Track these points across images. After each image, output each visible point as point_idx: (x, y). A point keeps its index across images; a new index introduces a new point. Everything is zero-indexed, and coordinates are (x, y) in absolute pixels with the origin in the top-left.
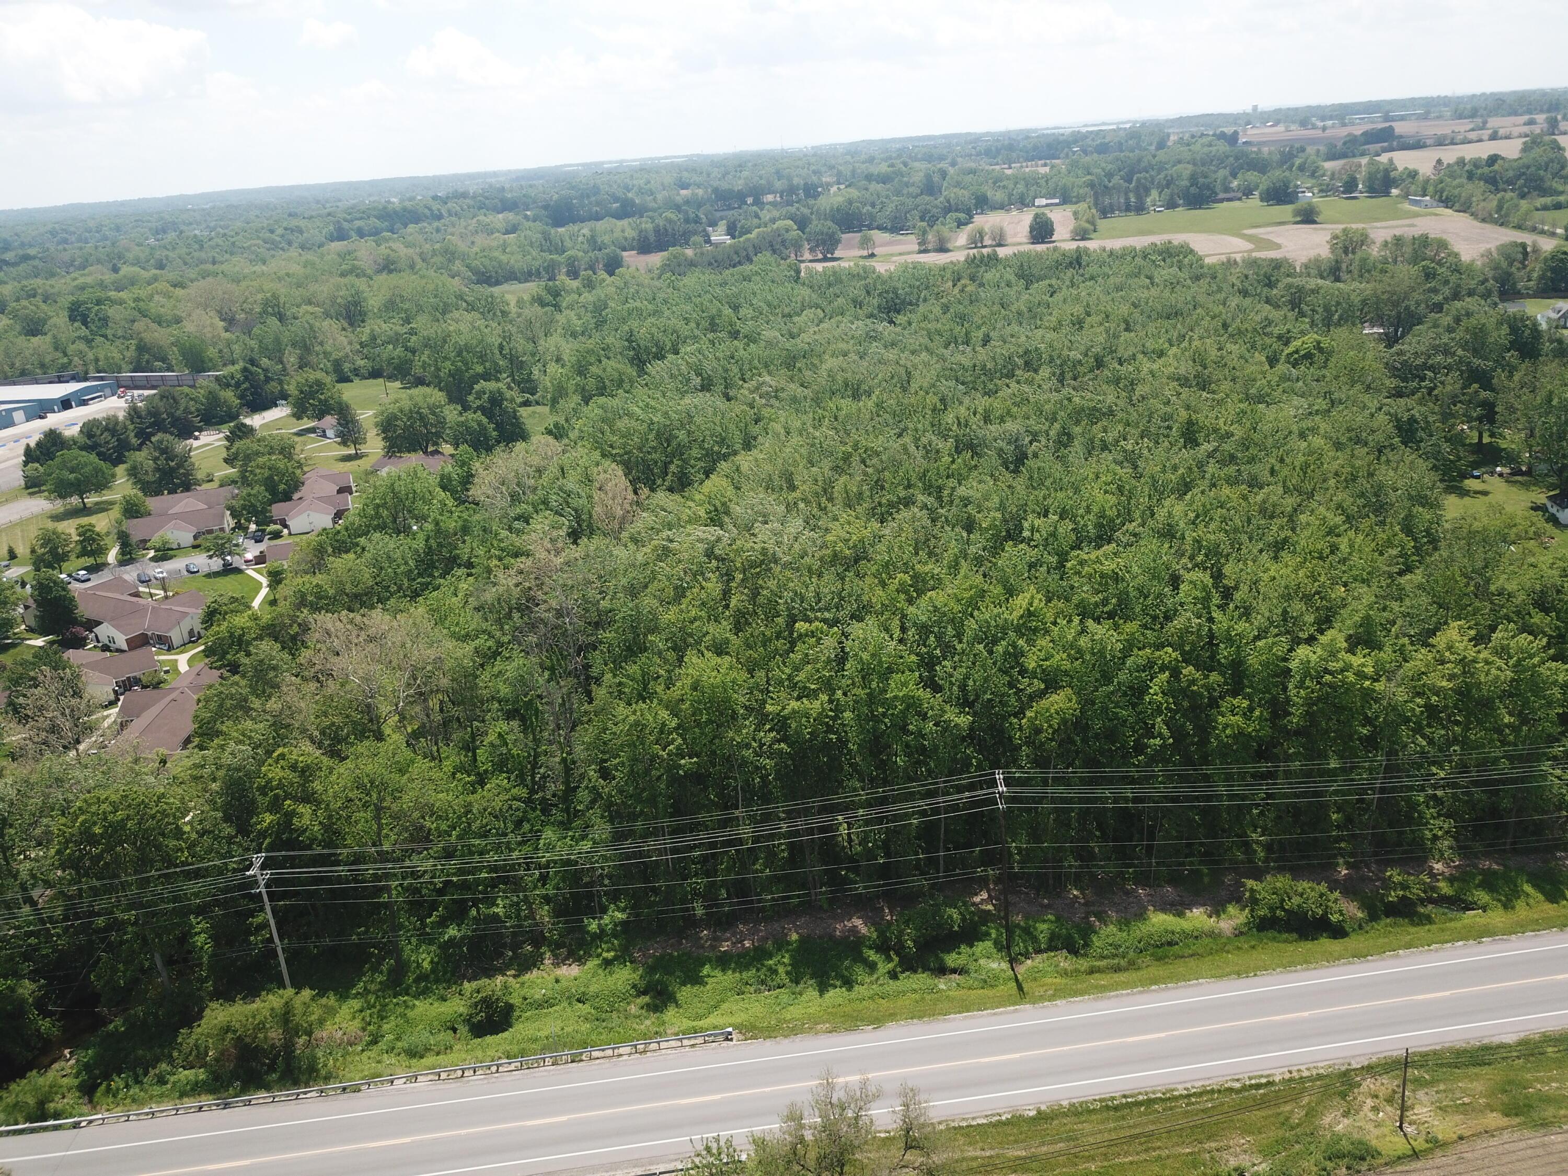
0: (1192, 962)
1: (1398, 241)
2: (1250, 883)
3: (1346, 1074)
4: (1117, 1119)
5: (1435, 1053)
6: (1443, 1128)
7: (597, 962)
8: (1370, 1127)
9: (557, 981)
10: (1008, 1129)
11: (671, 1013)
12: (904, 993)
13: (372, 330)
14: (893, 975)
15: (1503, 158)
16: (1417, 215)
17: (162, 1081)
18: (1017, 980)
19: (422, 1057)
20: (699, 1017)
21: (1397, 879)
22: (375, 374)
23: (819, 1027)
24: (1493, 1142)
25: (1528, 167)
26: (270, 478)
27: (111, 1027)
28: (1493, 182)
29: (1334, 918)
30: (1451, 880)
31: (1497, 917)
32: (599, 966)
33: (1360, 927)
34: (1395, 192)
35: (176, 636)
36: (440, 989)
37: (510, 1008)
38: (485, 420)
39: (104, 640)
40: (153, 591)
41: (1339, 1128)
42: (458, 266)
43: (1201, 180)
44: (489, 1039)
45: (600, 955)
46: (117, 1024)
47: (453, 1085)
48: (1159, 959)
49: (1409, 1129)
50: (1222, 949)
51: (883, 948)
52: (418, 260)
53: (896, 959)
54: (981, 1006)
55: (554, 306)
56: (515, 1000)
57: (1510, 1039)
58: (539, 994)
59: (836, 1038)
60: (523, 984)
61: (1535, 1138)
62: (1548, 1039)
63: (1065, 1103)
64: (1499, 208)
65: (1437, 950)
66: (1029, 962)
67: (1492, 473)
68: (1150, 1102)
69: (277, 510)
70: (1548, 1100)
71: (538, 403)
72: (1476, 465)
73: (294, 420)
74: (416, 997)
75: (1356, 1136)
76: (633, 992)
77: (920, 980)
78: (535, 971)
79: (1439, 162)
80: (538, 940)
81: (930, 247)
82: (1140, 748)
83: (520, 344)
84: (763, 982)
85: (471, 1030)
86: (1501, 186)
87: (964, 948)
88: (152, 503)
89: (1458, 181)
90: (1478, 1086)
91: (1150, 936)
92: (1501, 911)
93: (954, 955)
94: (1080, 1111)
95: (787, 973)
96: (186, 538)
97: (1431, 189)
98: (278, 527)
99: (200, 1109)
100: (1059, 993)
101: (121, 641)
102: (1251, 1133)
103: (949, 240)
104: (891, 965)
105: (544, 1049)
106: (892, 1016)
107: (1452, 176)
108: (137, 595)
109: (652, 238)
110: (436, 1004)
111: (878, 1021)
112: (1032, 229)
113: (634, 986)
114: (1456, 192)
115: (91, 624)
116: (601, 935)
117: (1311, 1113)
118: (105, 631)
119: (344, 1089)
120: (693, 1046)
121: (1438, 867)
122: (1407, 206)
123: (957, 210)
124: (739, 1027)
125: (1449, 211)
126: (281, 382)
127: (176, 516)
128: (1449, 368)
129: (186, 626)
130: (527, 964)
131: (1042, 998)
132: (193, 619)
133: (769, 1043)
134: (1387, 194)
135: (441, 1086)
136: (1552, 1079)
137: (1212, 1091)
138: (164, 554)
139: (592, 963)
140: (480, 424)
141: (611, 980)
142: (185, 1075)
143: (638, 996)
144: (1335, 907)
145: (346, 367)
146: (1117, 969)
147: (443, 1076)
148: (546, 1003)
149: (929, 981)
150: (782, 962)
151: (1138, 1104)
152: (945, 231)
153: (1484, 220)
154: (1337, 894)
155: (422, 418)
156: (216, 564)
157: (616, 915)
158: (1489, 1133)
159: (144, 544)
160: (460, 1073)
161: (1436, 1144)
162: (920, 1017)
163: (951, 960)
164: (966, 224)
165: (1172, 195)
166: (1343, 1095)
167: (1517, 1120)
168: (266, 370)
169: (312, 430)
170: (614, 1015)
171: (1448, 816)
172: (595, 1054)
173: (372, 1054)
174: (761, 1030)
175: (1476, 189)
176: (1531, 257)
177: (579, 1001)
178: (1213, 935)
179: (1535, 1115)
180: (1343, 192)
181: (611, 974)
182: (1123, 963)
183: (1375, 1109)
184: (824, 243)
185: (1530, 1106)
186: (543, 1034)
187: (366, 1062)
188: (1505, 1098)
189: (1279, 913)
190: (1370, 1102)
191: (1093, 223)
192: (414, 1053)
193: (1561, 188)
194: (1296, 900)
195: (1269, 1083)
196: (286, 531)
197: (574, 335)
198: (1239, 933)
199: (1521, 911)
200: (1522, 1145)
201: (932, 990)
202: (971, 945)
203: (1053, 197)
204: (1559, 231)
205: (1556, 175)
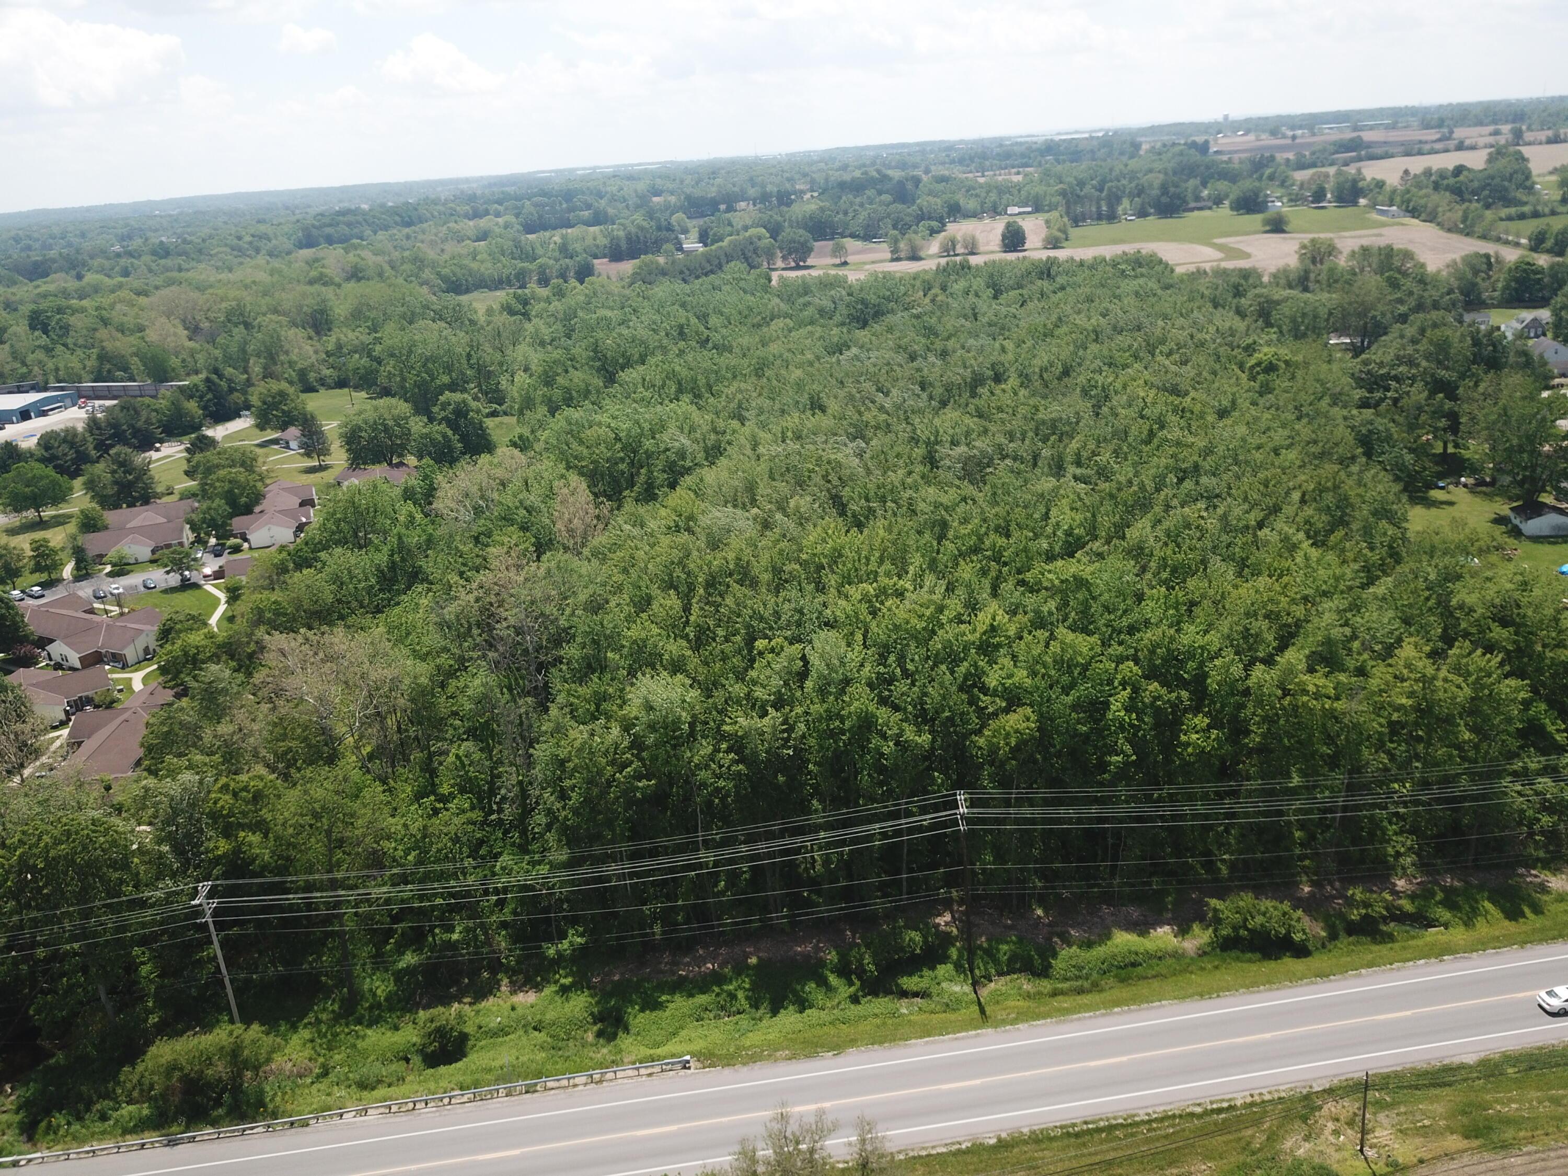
0: (1155, 984)
1: (1365, 251)
2: (1214, 902)
3: (1307, 1097)
4: (1078, 1147)
5: (1396, 1073)
6: (1403, 1151)
7: (554, 988)
8: (1331, 1151)
9: (513, 1009)
10: (968, 1158)
11: (628, 1041)
12: (866, 1018)
13: (338, 339)
14: (855, 1000)
15: (1469, 170)
16: (1384, 225)
17: (104, 1118)
18: (979, 1004)
19: (373, 1089)
20: (657, 1045)
21: (1358, 896)
22: (341, 384)
23: (778, 1054)
24: (1454, 1165)
25: (1493, 178)
26: (230, 491)
27: (52, 1061)
28: (1459, 193)
29: (1297, 937)
30: (1413, 897)
31: (1458, 934)
32: (557, 992)
33: (1324, 946)
34: (1363, 201)
35: (130, 654)
36: (392, 1018)
37: (464, 1037)
38: (450, 433)
39: (57, 657)
40: (108, 607)
41: (1300, 1152)
42: (427, 274)
43: (1172, 190)
44: (442, 1069)
45: (558, 981)
46: (60, 1057)
47: (403, 1119)
48: (1122, 981)
49: (1370, 1153)
50: (1185, 970)
51: (844, 971)
52: (387, 267)
53: (858, 983)
54: (943, 1029)
55: (523, 314)
56: (469, 1029)
57: (1470, 1059)
58: (495, 1021)
59: (795, 1066)
60: (478, 1012)
61: (1495, 1161)
62: (1510, 1059)
63: (1026, 1130)
64: (1464, 219)
65: (1399, 969)
66: (992, 985)
67: (1457, 484)
68: (1111, 1128)
69: (237, 523)
70: (1507, 1121)
71: (505, 414)
72: (1441, 476)
73: (257, 431)
74: (369, 1026)
75: (1317, 1160)
76: (590, 1019)
77: (880, 1005)
78: (491, 999)
79: (1406, 172)
80: (496, 966)
81: (902, 255)
82: (1103, 766)
83: (488, 354)
84: (723, 1008)
85: (424, 1061)
86: (1467, 196)
87: (926, 972)
88: (111, 517)
89: (1424, 191)
90: (1439, 1108)
91: (1114, 957)
92: (1462, 928)
93: (915, 979)
94: (1040, 1139)
95: (747, 998)
96: (144, 552)
97: (1398, 199)
98: (238, 541)
99: (142, 1146)
100: (1023, 1016)
101: (74, 659)
102: (1211, 1158)
103: (921, 249)
104: (852, 989)
105: (498, 1080)
106: (853, 1042)
107: (1419, 186)
108: (91, 611)
109: (624, 245)
110: (389, 1034)
111: (838, 1047)
112: (1004, 237)
113: (592, 1014)
114: (1423, 202)
115: (43, 642)
116: (559, 961)
117: (1272, 1137)
118: (57, 649)
119: (292, 1124)
120: (650, 1075)
121: (1401, 884)
122: (1374, 216)
123: (930, 219)
124: (696, 1055)
125: (1416, 221)
126: (245, 393)
127: (135, 530)
128: (1413, 379)
129: (141, 644)
130: (482, 992)
131: (1004, 1022)
132: (148, 636)
133: (727, 1071)
134: (1355, 203)
135: (392, 1119)
136: (1511, 1100)
137: (1174, 1116)
138: (121, 569)
139: (549, 990)
140: (445, 436)
141: (568, 1007)
142: (127, 1110)
143: (595, 1023)
144: (1299, 926)
145: (312, 376)
146: (1080, 991)
147: (394, 1108)
148: (502, 1031)
149: (891, 1005)
150: (740, 987)
151: (1099, 1130)
152: (918, 239)
153: (1449, 230)
154: (1300, 913)
155: (386, 429)
156: (174, 579)
157: (574, 939)
158: (1449, 1156)
159: (100, 559)
160: (411, 1105)
161: (1397, 1168)
162: (881, 1043)
163: (913, 983)
164: (938, 232)
165: (1143, 204)
166: (1304, 1119)
167: (1476, 1143)
168: (230, 381)
169: (275, 442)
170: (571, 1043)
171: (1411, 832)
172: (550, 1084)
173: (322, 1086)
174: (719, 1058)
175: (1442, 200)
176: (1496, 267)
177: (535, 1029)
178: (1176, 955)
179: (1495, 1138)
180: (1312, 202)
181: (567, 1000)
182: (1086, 985)
183: (1336, 1133)
184: (796, 251)
185: (1489, 1128)
186: (496, 1064)
187: (316, 1095)
188: (1465, 1120)
189: (1243, 933)
190: (1331, 1126)
191: (1064, 231)
192: (364, 1085)
193: (1525, 199)
194: (1259, 919)
195: (1231, 1108)
196: (246, 545)
197: (542, 344)
198: (1203, 954)
199: (1482, 928)
200: (1482, 1167)
201: (894, 1014)
202: (933, 968)
203: (1026, 205)
204: (1524, 241)
205: (1520, 186)
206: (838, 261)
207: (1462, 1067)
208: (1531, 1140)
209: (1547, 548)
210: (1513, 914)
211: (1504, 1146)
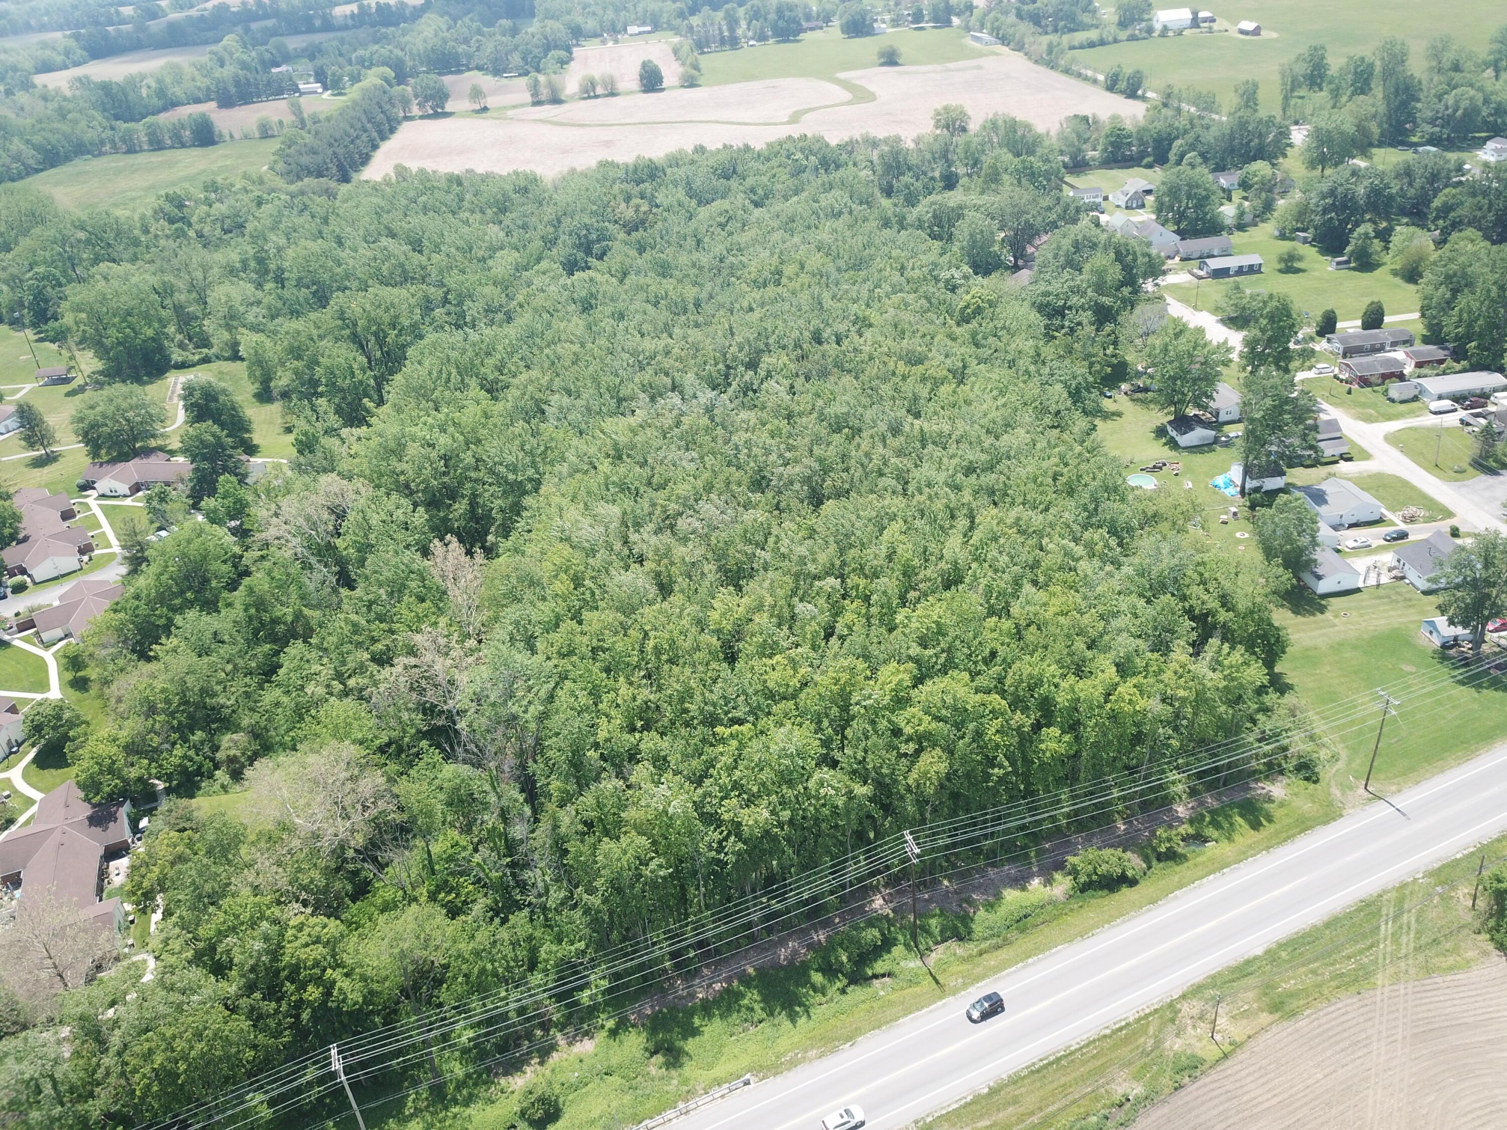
0: (1045, 929)
1: (993, 124)
2: (1070, 858)
3: (1171, 1005)
5: (1219, 973)
6: (1238, 1031)
7: (603, 1033)
8: (1193, 1041)
9: (580, 1060)
10: (974, 1107)
11: (689, 1069)
12: (857, 1005)
14: (843, 991)
16: (981, 55)
18: (932, 975)
20: (710, 1066)
21: (1163, 834)
23: (809, 1054)
24: (1268, 1035)
29: (1129, 872)
30: (1191, 821)
31: (1227, 848)
32: (608, 1037)
33: (1145, 874)
34: (956, 21)
36: (481, 1091)
37: (553, 1095)
41: (1176, 1047)
43: (787, 14)
45: (603, 1027)
48: (1022, 931)
49: (1217, 1037)
50: (1061, 914)
51: (827, 969)
53: (841, 978)
56: (554, 1087)
57: (1259, 951)
58: (572, 1076)
60: (552, 1069)
61: (1290, 1027)
63: (1004, 1076)
64: (1049, 52)
65: (1199, 886)
66: (933, 955)
67: (1120, 392)
68: (1058, 1060)
70: (1292, 995)
71: (219, 358)
72: (1108, 384)
74: (467, 1103)
75: (1189, 1052)
76: (646, 1054)
77: (863, 991)
78: (554, 1054)
81: (543, 98)
84: (747, 1021)
85: (531, 1125)
87: (885, 955)
89: (1010, 19)
90: (1250, 994)
91: (1011, 913)
92: (1226, 842)
93: (880, 963)
94: (1015, 1080)
95: (763, 1009)
97: (988, 24)
98: (20, 577)
100: (966, 980)
102: (1125, 1066)
103: (561, 90)
104: (838, 983)
106: (859, 1031)
109: (233, 90)
110: (488, 1109)
111: (850, 1038)
112: (642, 77)
113: (646, 1049)
114: (1010, 30)
116: (595, 1006)
117: (1157, 1040)
120: (722, 1096)
121: (1181, 811)
122: (969, 42)
123: (556, 47)
124: (750, 1071)
125: (1005, 49)
128: (1081, 305)
129: (3, 739)
130: (544, 1050)
131: (956, 987)
132: (9, 730)
133: (778, 1078)
134: (948, 23)
136: (1290, 978)
137: (1094, 1041)
139: (600, 1035)
141: (624, 1049)
143: (652, 1057)
144: (1129, 864)
146: (998, 947)
148: (582, 1083)
150: (752, 997)
151: (1050, 1064)
152: (553, 78)
153: (1036, 62)
154: (1125, 852)
157: (599, 983)
158: (1264, 1029)
161: (1237, 1046)
162: (879, 1027)
163: (880, 966)
164: (567, 63)
165: (762, 29)
166: (1172, 1021)
167: (1277, 1015)
170: (641, 1079)
174: (767, 1068)
175: (1026, 30)
176: (1094, 127)
177: (607, 1074)
178: (1052, 902)
179: (1287, 1009)
180: (912, 22)
181: (621, 1042)
182: (1000, 941)
183: (1194, 1027)
184: (433, 97)
185: (1282, 1003)
186: (594, 1114)
188: (1267, 1000)
189: (1095, 878)
190: (1190, 1023)
191: (697, 67)
193: (1091, 22)
194: (1105, 867)
195: (1128, 1024)
196: (29, 581)
198: (1069, 897)
199: (1239, 840)
200: (1285, 1033)
201: (875, 997)
202: (889, 952)
203: (644, 23)
204: (1101, 78)
205: (1085, 10)
206: (477, 107)
207: (1256, 958)
208: (1307, 1006)
209: (1198, 459)
210: (1256, 825)
211: (1293, 1014)
